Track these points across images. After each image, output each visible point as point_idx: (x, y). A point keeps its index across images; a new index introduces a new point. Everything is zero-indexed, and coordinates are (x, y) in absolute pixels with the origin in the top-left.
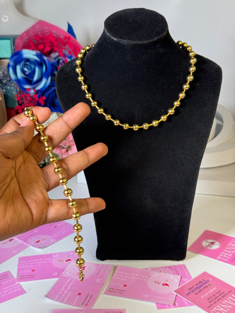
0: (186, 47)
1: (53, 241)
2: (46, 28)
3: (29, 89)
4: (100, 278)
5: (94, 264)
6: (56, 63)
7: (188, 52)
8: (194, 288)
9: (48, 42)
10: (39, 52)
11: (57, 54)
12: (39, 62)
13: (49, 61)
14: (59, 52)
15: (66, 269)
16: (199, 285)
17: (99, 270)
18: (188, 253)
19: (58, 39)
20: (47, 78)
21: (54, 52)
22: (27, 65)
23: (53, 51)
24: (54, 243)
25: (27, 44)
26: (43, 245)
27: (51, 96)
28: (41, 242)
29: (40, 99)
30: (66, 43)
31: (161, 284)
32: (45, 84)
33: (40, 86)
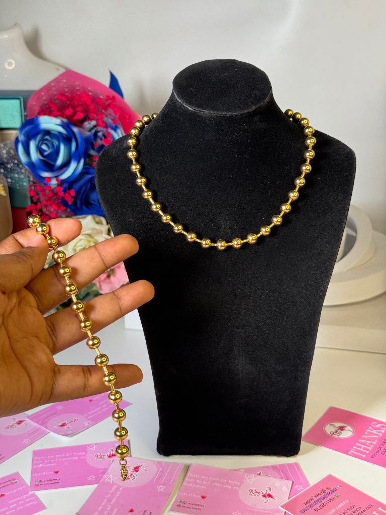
0: (299, 119)
1: (87, 425)
2: (77, 83)
3: (49, 179)
4: (163, 485)
5: (154, 462)
6: (92, 137)
7: (302, 128)
8: (313, 501)
9: (80, 103)
10: (65, 120)
11: (94, 123)
12: (65, 136)
13: (81, 134)
14: (97, 121)
15: (109, 471)
16: (320, 496)
17: (162, 472)
18: (303, 444)
19: (95, 100)
20: (79, 162)
21: (88, 120)
22: (47, 140)
23: (87, 118)
24: (88, 427)
25: (47, 106)
26: (71, 430)
27: (84, 189)
28: (69, 425)
29: (67, 194)
30: (109, 105)
31: (261, 495)
32: (75, 170)
33: (67, 174)
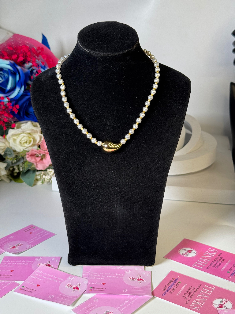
2: (19, 39)
3: (3, 98)
6: (30, 73)
8: (167, 288)
9: (22, 52)
10: (12, 62)
11: (30, 64)
12: (12, 72)
13: (22, 71)
16: (170, 284)
19: (32, 50)
20: (21, 88)
22: (1, 73)
23: (26, 61)
25: (1, 53)
27: (25, 105)
28: (17, 247)
29: (14, 108)
30: (40, 53)
31: (136, 279)
32: (19, 93)
33: (14, 95)
